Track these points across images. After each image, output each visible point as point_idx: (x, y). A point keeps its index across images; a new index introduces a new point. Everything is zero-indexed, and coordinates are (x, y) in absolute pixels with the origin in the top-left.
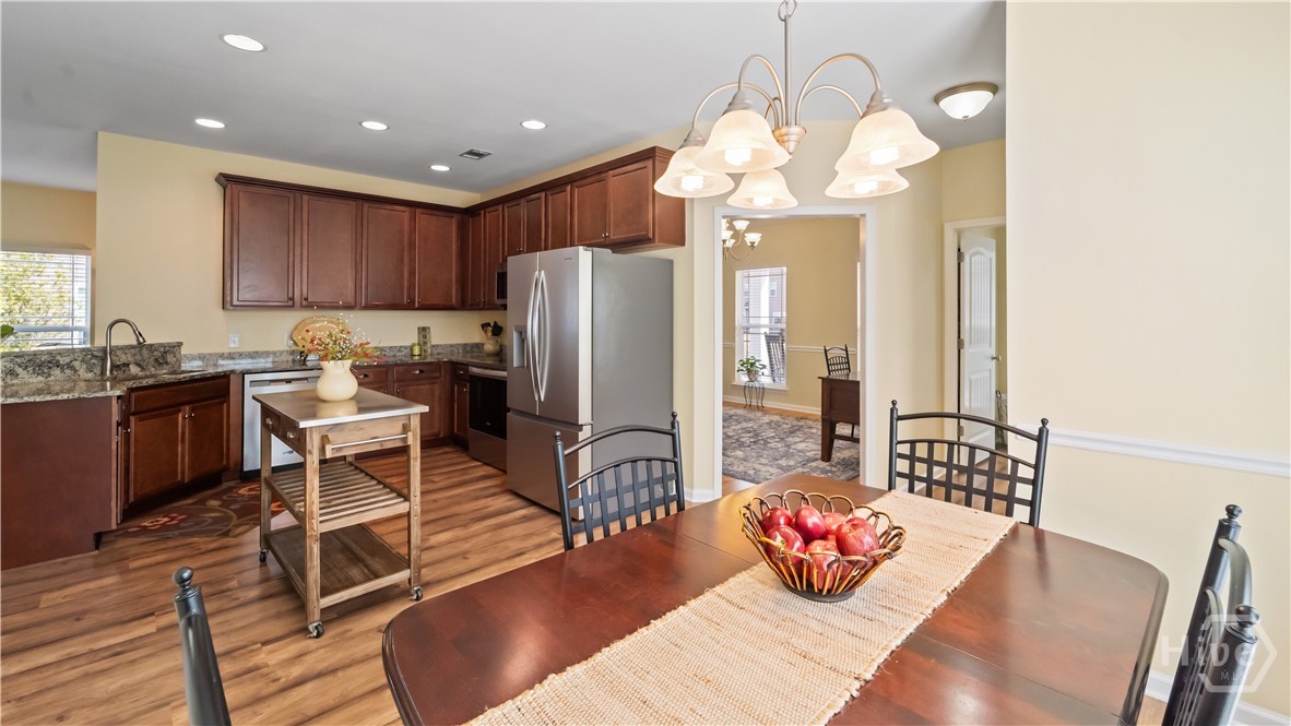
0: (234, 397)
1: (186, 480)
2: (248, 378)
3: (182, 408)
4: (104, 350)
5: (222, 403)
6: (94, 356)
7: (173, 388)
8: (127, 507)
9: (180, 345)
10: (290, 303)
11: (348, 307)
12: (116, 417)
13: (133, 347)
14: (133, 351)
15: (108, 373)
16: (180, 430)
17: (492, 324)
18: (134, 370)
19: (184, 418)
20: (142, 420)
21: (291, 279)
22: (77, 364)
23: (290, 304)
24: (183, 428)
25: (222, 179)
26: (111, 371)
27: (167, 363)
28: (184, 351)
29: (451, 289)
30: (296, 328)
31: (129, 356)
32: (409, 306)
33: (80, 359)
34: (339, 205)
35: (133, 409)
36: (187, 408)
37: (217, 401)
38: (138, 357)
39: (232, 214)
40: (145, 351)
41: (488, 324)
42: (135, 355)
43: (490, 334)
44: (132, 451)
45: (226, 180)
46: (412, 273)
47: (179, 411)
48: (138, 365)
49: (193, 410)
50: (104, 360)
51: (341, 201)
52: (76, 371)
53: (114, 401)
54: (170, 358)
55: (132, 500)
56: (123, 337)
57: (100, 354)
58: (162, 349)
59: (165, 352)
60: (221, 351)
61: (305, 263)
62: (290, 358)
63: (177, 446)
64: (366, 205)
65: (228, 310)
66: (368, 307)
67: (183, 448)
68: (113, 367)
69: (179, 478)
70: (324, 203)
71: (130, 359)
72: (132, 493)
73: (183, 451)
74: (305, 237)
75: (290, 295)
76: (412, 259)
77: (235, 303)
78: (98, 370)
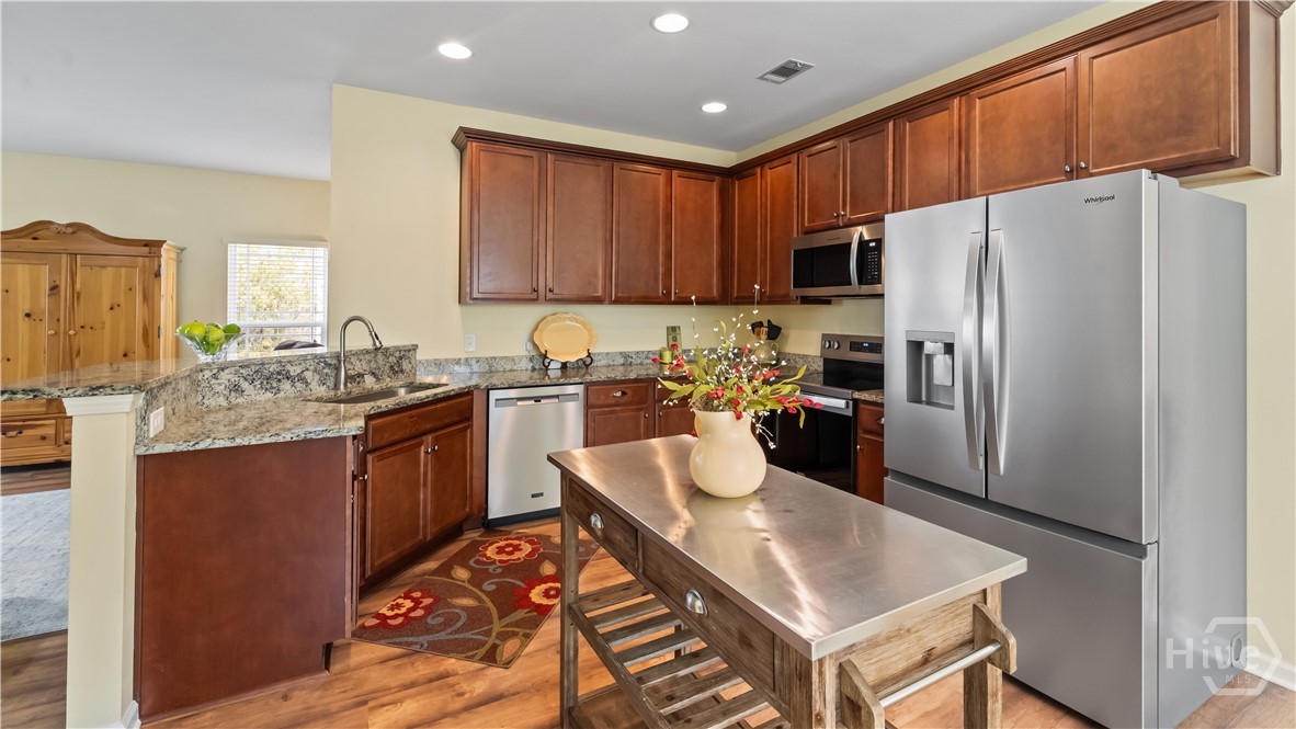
0: (477, 421)
1: (429, 538)
2: (494, 395)
3: (424, 438)
4: (338, 357)
5: (465, 429)
6: (328, 365)
7: (414, 412)
8: (363, 583)
9: (415, 347)
10: (534, 296)
11: (598, 301)
12: (351, 467)
13: (368, 352)
14: (368, 357)
15: (342, 386)
16: (422, 470)
17: (766, 324)
18: (369, 381)
19: (427, 452)
20: (381, 458)
21: (535, 264)
22: (308, 375)
23: (533, 298)
24: (426, 465)
25: (462, 136)
26: (345, 385)
27: (402, 371)
28: (420, 355)
29: (711, 276)
30: (536, 328)
31: (364, 362)
32: (665, 300)
33: (312, 368)
34: (587, 166)
35: (370, 446)
36: (430, 438)
37: (461, 426)
38: (373, 365)
39: (472, 180)
40: (380, 357)
41: (760, 324)
42: (370, 361)
43: (764, 336)
44: (369, 505)
45: (466, 138)
46: (668, 256)
47: (421, 444)
48: (373, 374)
49: (436, 440)
50: (338, 369)
51: (590, 162)
52: (307, 384)
53: (349, 443)
54: (406, 365)
55: (369, 573)
56: (358, 340)
57: (334, 362)
58: (397, 354)
59: (401, 358)
60: (456, 357)
61: (550, 242)
62: (530, 366)
63: (419, 490)
64: (617, 166)
65: (467, 304)
66: (618, 301)
67: (425, 493)
68: (347, 377)
69: (421, 537)
70: (570, 166)
71: (365, 367)
72: (368, 564)
73: (424, 495)
74: (550, 209)
75: (535, 286)
76: (668, 236)
77: (475, 295)
78: (331, 383)
